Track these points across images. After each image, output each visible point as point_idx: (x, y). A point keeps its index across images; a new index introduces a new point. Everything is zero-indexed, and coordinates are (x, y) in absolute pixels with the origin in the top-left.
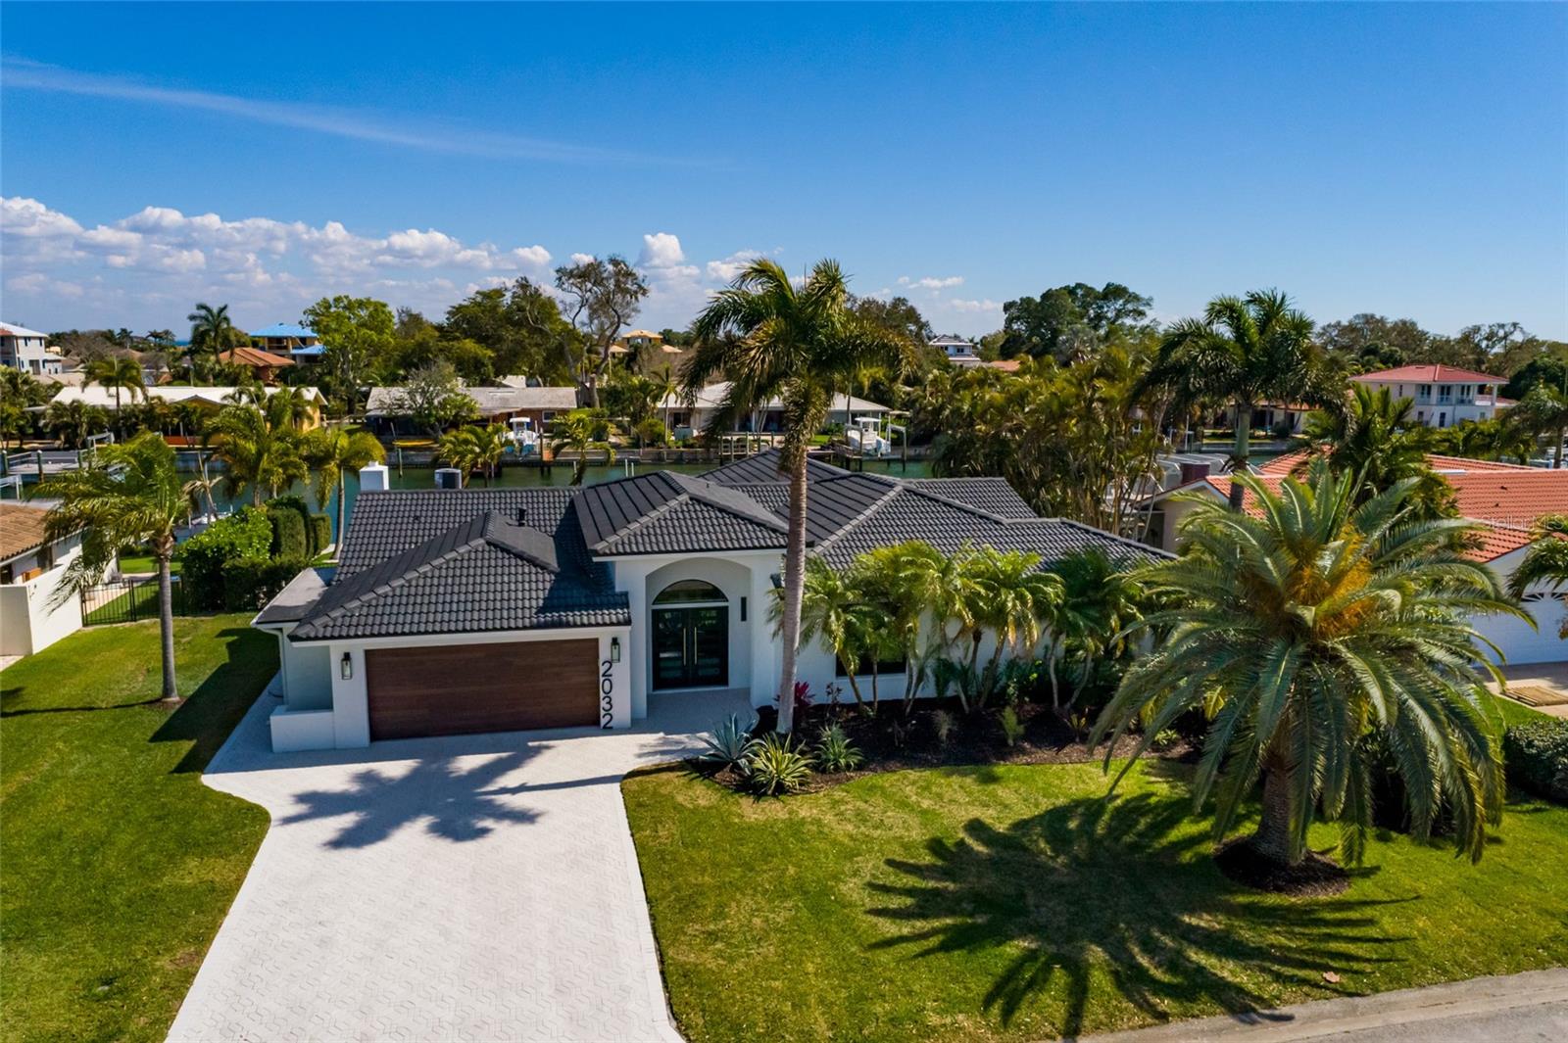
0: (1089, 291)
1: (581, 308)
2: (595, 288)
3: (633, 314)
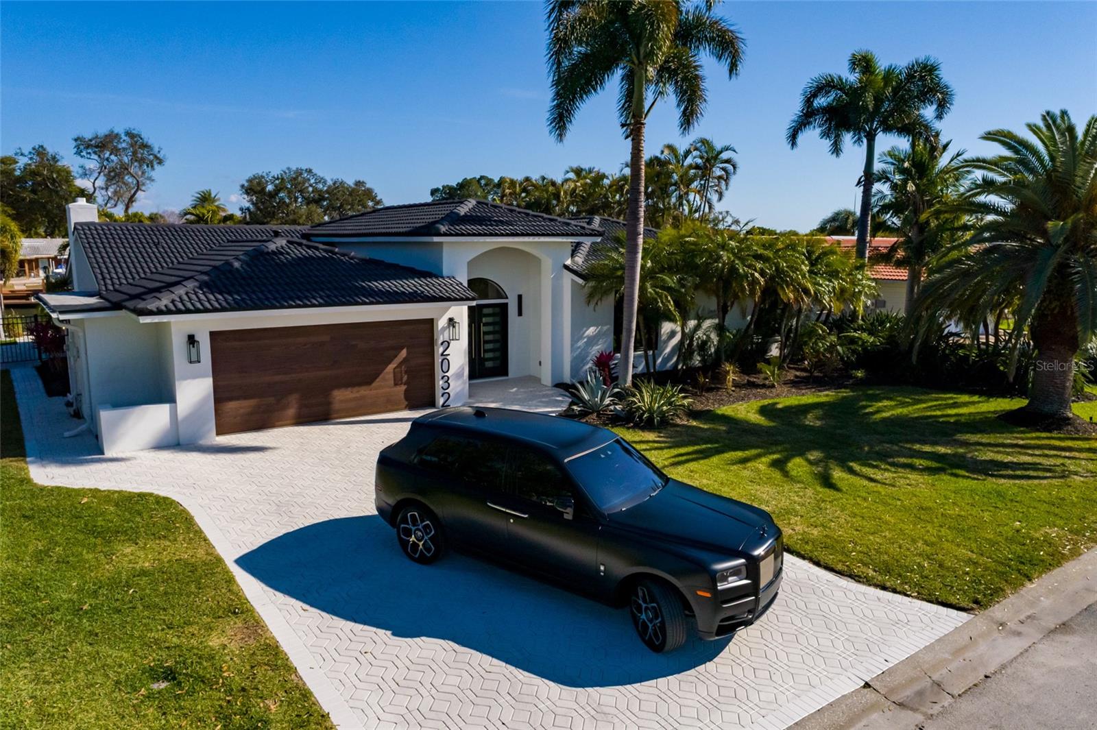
0: (489, 181)
1: (100, 173)
2: (113, 157)
3: (148, 182)
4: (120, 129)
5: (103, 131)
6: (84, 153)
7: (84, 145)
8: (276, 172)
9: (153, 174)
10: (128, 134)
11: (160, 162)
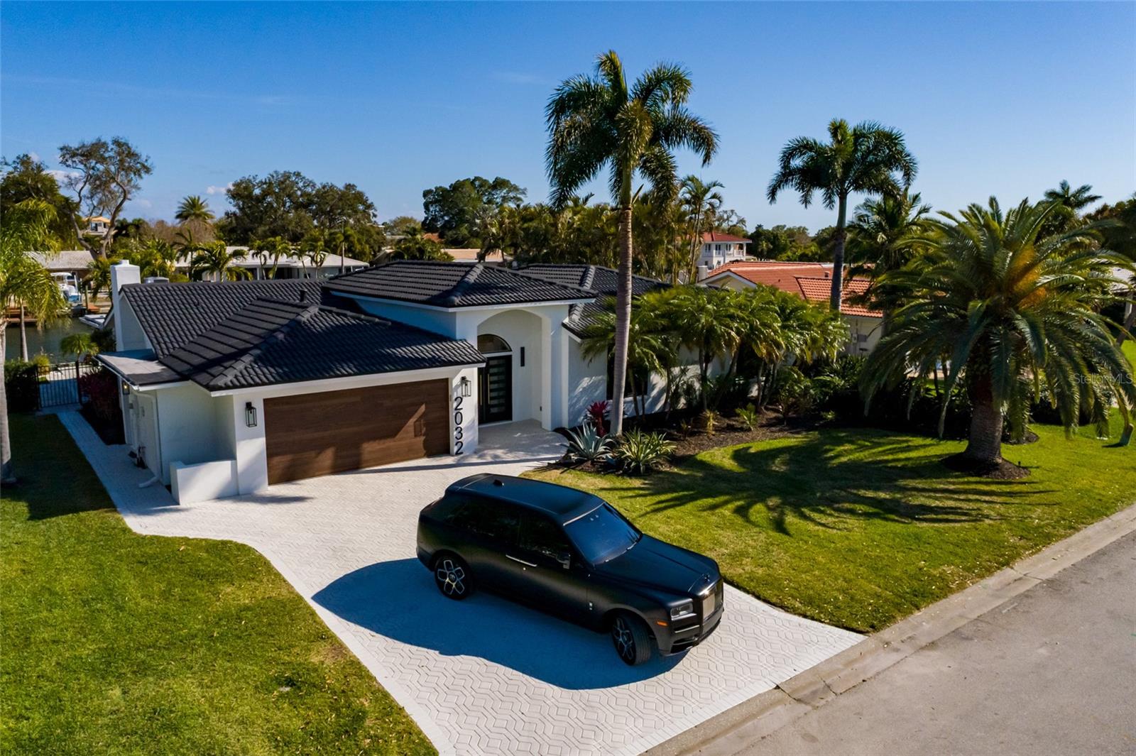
0: (484, 183)
1: (85, 183)
2: (98, 166)
3: (134, 190)
4: (107, 139)
5: (89, 140)
6: (70, 162)
7: (69, 154)
8: (263, 176)
9: (140, 182)
10: (117, 142)
11: (148, 170)
